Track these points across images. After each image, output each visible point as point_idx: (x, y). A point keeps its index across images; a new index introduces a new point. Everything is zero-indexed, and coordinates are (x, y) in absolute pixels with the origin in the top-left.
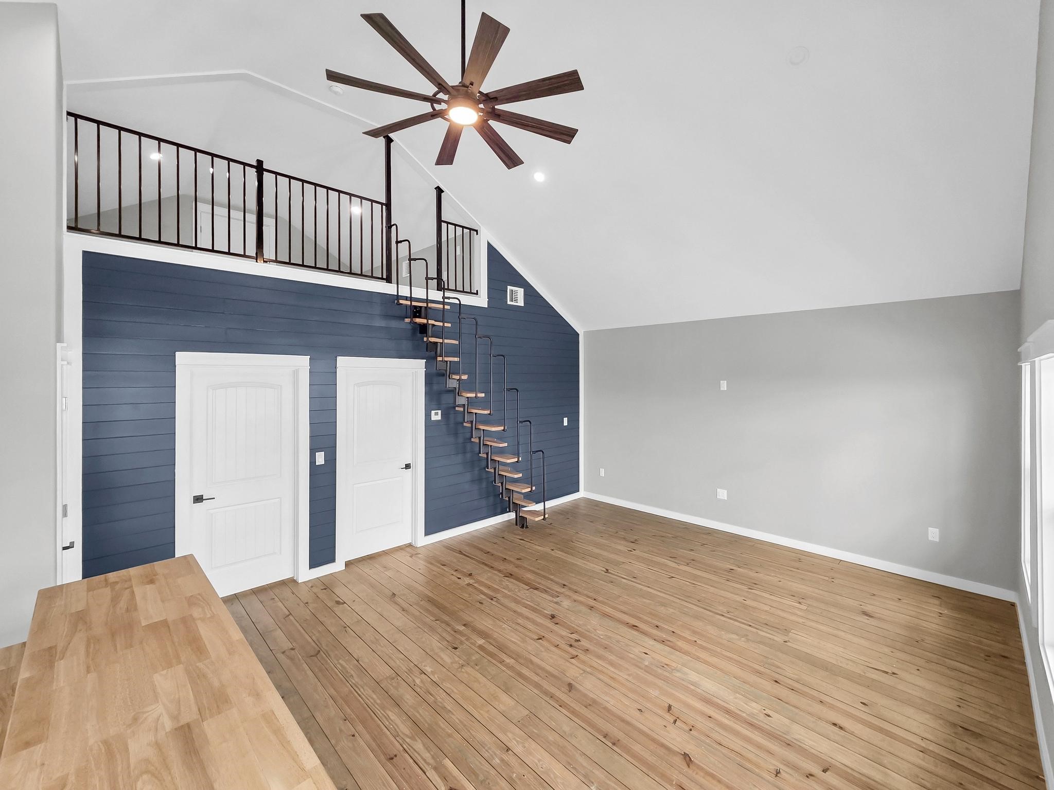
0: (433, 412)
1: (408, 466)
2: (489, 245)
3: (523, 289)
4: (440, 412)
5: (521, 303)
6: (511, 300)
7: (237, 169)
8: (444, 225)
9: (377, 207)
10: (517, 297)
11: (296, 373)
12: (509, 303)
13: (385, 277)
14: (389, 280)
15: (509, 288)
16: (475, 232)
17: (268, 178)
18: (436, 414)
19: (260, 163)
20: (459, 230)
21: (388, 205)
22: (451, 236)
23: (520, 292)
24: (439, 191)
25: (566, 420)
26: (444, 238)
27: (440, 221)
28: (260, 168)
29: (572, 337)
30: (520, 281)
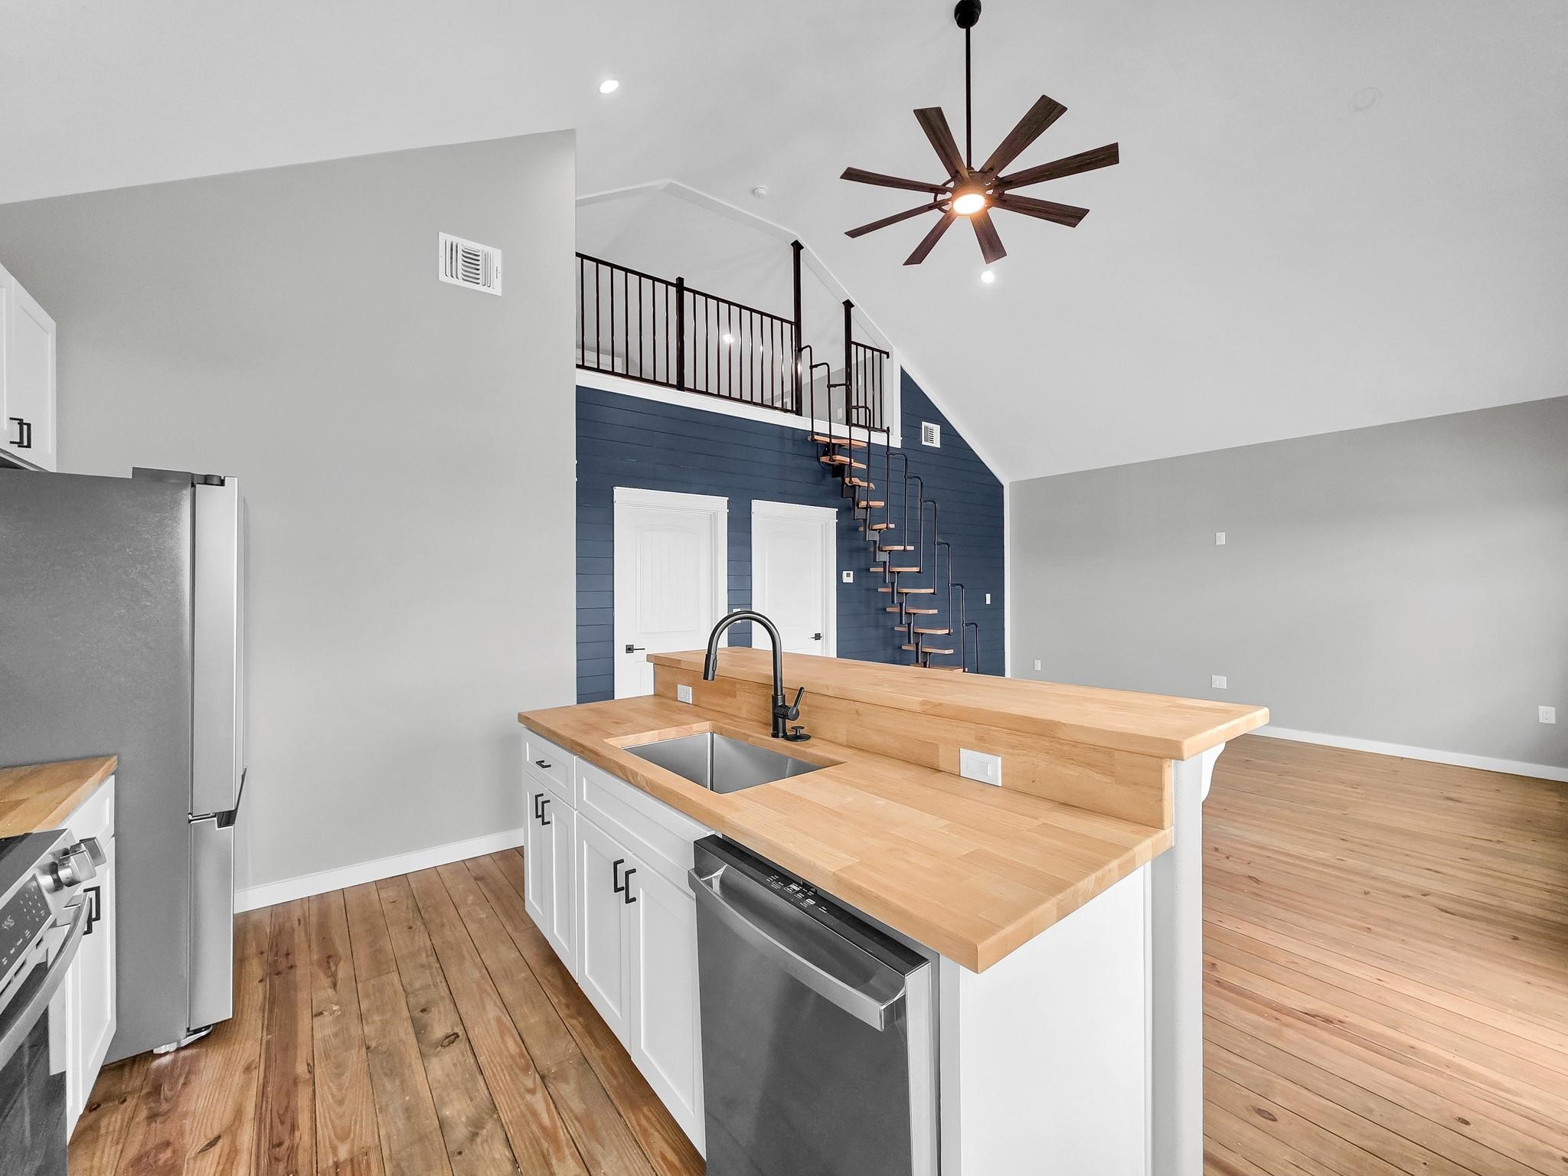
0: (845, 573)
1: (818, 637)
2: (903, 373)
3: (939, 426)
4: (852, 573)
5: (937, 444)
6: (925, 441)
7: (660, 287)
8: (853, 347)
9: (787, 326)
10: (932, 436)
11: (713, 518)
12: (924, 443)
13: (794, 409)
14: (798, 412)
15: (924, 424)
16: (885, 356)
17: (688, 296)
18: (848, 575)
19: (680, 280)
20: (869, 352)
21: (797, 324)
22: (861, 358)
23: (936, 429)
24: (848, 305)
25: (988, 596)
26: (854, 361)
27: (849, 342)
28: (680, 285)
29: (995, 488)
30: (937, 417)
